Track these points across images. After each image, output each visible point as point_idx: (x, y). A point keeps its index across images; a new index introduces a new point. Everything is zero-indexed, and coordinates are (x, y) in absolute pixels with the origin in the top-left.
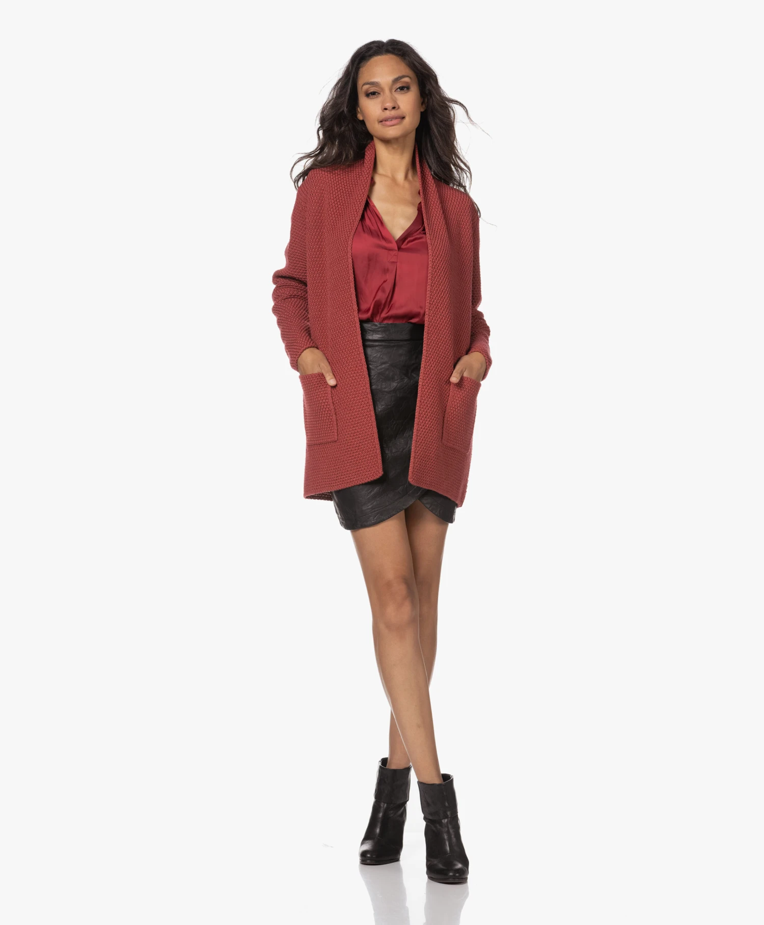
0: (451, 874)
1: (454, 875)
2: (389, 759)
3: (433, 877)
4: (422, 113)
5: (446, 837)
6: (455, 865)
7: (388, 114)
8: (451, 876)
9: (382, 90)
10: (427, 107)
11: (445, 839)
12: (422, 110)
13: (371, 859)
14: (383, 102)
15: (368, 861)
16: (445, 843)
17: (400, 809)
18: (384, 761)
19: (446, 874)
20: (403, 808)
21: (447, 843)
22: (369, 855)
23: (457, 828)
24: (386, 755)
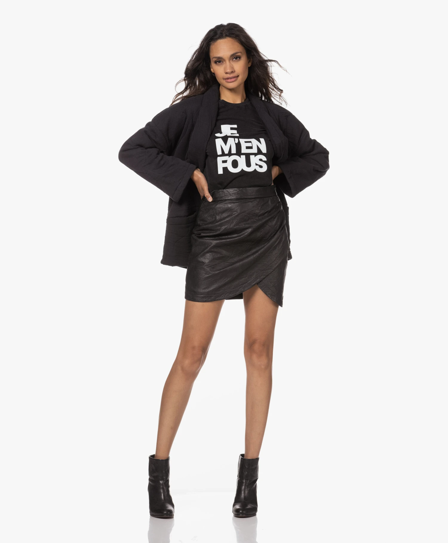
0: (165, 512)
2: (245, 455)
3: (154, 514)
4: (249, 68)
5: (162, 491)
6: (167, 507)
7: (228, 76)
8: (165, 513)
9: (224, 60)
10: (252, 64)
11: (161, 492)
12: (249, 66)
14: (225, 69)
16: (161, 494)
19: (161, 513)
21: (162, 495)
23: (168, 486)
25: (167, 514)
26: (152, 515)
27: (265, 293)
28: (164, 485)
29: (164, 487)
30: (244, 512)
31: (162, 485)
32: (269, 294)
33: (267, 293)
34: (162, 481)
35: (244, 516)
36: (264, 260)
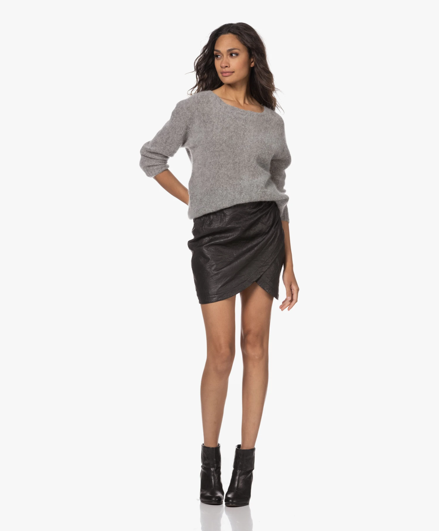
0: (214, 499)
1: (215, 500)
2: (241, 445)
3: (203, 500)
6: (216, 494)
7: (223, 70)
8: (214, 500)
9: (222, 55)
12: (252, 66)
13: (232, 503)
15: (230, 504)
16: (212, 481)
17: (249, 474)
18: (239, 446)
19: (211, 499)
20: (251, 474)
22: (231, 501)
23: (219, 474)
24: (240, 443)
25: (215, 501)
26: (202, 501)
27: (263, 288)
28: (214, 472)
29: (215, 474)
30: (234, 501)
31: (213, 472)
32: (267, 289)
33: (265, 289)
34: (214, 468)
35: (234, 505)
36: (261, 257)
